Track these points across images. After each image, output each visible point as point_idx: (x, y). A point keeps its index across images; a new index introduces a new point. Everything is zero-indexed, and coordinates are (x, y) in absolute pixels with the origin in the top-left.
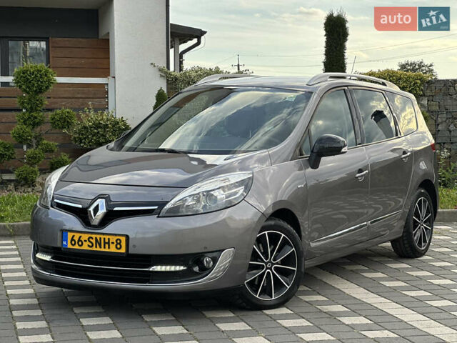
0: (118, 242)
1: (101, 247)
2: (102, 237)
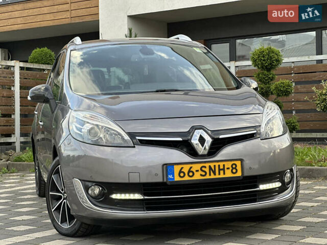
0: (234, 166)
1: (215, 174)
2: (217, 164)
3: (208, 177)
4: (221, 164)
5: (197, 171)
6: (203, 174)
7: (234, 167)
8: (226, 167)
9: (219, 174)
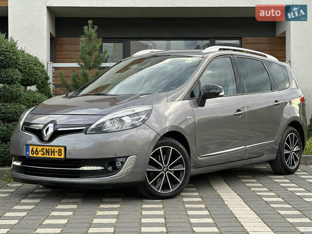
1: (49, 155)
3: (45, 156)
4: (53, 148)
5: (40, 151)
6: (43, 153)
7: (60, 151)
8: (55, 151)
9: (51, 155)
